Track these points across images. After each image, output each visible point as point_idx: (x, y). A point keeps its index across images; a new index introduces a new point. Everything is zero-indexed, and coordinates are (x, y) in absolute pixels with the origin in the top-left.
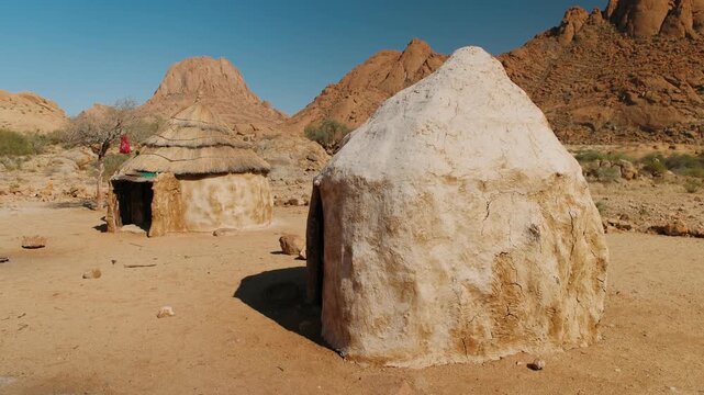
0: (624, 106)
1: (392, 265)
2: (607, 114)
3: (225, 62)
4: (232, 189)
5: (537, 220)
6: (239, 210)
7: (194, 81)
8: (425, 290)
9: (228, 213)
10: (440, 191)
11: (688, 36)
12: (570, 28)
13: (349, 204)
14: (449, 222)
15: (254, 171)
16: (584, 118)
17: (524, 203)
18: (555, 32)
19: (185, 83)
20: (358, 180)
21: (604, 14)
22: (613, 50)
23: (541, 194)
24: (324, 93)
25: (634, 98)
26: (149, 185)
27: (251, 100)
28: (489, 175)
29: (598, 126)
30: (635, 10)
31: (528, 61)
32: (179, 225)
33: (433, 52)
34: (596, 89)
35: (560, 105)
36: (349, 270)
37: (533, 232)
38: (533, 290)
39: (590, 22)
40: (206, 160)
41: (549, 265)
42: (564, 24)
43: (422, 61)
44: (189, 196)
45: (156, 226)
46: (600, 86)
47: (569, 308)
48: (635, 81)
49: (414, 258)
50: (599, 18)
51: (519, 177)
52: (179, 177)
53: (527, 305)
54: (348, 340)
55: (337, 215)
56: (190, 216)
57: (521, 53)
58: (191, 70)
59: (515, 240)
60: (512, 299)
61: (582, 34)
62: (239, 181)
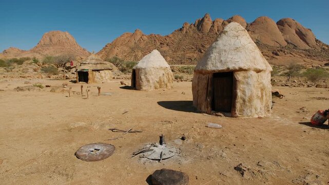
0: (200, 53)
1: (147, 78)
2: (195, 55)
3: (67, 34)
4: (105, 73)
5: (164, 73)
6: (107, 78)
7: (55, 40)
8: (151, 81)
9: (104, 78)
10: (152, 69)
11: (216, 33)
12: (185, 29)
13: (140, 71)
14: (153, 73)
15: (109, 69)
16: (189, 57)
17: (163, 71)
18: (181, 30)
19: (51, 40)
20: (142, 68)
21: (194, 25)
22: (197, 36)
23: (164, 70)
24: (106, 46)
25: (202, 51)
26: (87, 72)
27: (79, 48)
28: (158, 67)
29: (193, 59)
30: (202, 24)
31: (173, 38)
32: (94, 81)
33: (144, 34)
34: (192, 48)
35: (183, 52)
36: (141, 79)
37: (163, 74)
38: (164, 82)
39: (190, 27)
40: (99, 67)
41: (166, 79)
42: (183, 27)
43: (140, 36)
44: (96, 75)
45: (89, 81)
46: (193, 47)
47: (168, 84)
48: (203, 46)
49: (149, 77)
50: (193, 26)
51: (162, 68)
52: (93, 71)
53: (163, 83)
54: (141, 88)
55: (139, 73)
56: (96, 79)
57: (171, 36)
58: (53, 36)
59: (161, 75)
60: (161, 83)
61: (188, 31)
62: (106, 71)
